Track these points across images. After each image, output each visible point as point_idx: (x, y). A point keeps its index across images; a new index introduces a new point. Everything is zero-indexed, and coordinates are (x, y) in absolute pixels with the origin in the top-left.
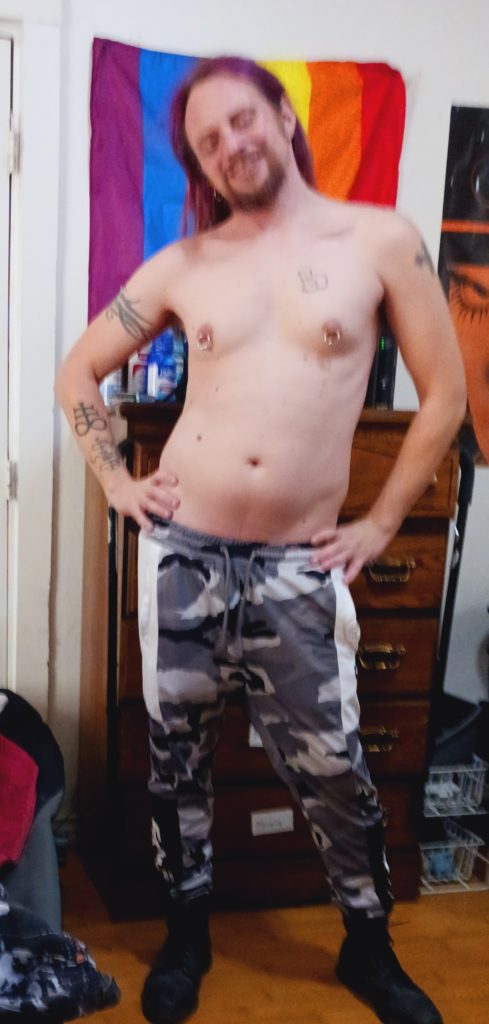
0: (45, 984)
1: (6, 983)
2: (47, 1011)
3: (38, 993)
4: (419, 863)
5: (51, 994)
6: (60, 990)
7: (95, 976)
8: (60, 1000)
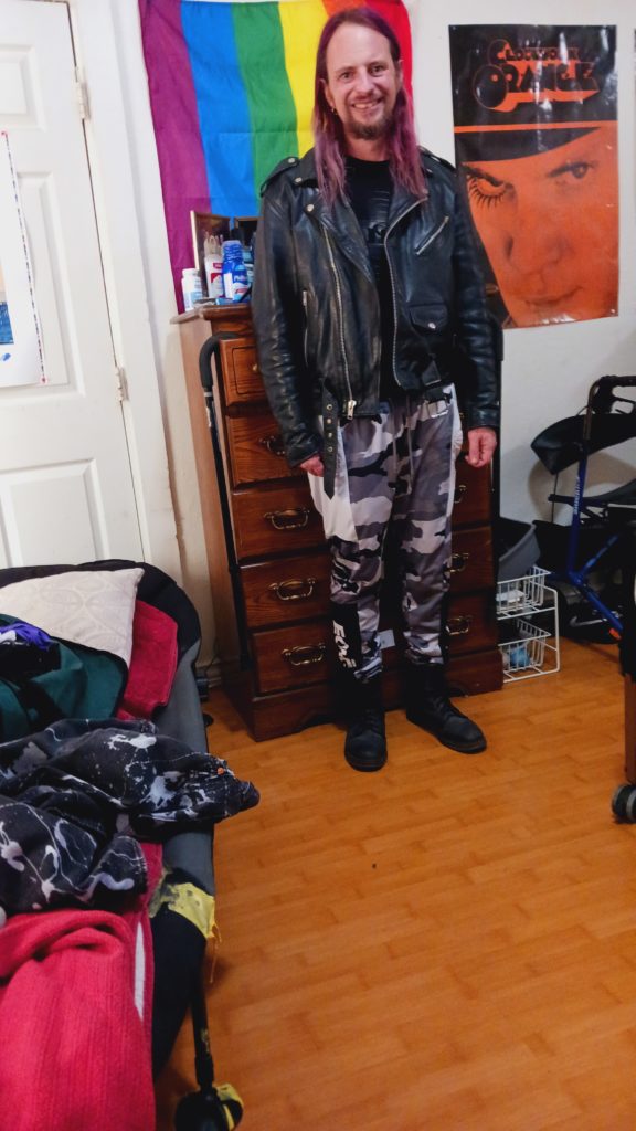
0: (194, 796)
1: (161, 800)
2: (198, 817)
3: (190, 805)
4: (500, 658)
5: (199, 803)
6: (206, 799)
7: (235, 784)
8: (209, 806)
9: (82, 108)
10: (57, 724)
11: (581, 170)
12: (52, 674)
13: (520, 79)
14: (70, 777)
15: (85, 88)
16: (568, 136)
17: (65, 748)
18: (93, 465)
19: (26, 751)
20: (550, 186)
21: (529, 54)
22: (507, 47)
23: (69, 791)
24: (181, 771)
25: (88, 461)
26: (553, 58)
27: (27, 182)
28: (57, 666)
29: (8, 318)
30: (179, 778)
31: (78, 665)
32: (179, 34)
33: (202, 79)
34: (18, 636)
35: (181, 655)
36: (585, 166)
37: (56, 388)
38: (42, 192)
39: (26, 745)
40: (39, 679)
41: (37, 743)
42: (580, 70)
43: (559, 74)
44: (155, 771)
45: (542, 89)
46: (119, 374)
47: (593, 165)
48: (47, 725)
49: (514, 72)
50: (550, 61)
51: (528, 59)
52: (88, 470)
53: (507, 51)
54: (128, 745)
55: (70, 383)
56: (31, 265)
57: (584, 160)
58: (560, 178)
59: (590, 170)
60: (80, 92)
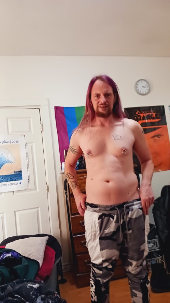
9: (42, 129)
10: (17, 280)
11: (159, 136)
12: (19, 266)
13: (142, 118)
14: (17, 295)
15: (42, 125)
16: (155, 129)
17: (17, 288)
18: (39, 209)
19: (8, 287)
20: (152, 140)
21: (143, 112)
22: (138, 111)
23: (16, 299)
24: (45, 295)
25: (38, 208)
26: (149, 113)
27: (28, 144)
28: (21, 264)
29: (22, 174)
30: (45, 297)
31: (26, 264)
32: (63, 114)
33: (68, 122)
34: (12, 255)
35: (55, 261)
36: (160, 135)
37: (32, 190)
38: (32, 147)
39: (8, 286)
40: (15, 267)
41: (11, 285)
42: (156, 115)
43: (151, 116)
44: (38, 295)
45: (147, 120)
46: (47, 186)
47: (162, 135)
48: (14, 280)
49: (140, 116)
50: (148, 113)
51: (143, 113)
52: (38, 210)
53: (138, 113)
54: (32, 287)
55: (35, 188)
56: (28, 162)
57: (160, 134)
58: (154, 138)
59: (161, 136)
60: (41, 126)
